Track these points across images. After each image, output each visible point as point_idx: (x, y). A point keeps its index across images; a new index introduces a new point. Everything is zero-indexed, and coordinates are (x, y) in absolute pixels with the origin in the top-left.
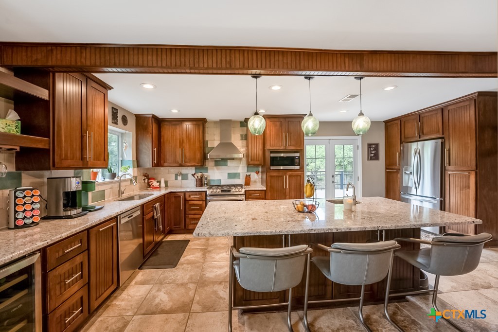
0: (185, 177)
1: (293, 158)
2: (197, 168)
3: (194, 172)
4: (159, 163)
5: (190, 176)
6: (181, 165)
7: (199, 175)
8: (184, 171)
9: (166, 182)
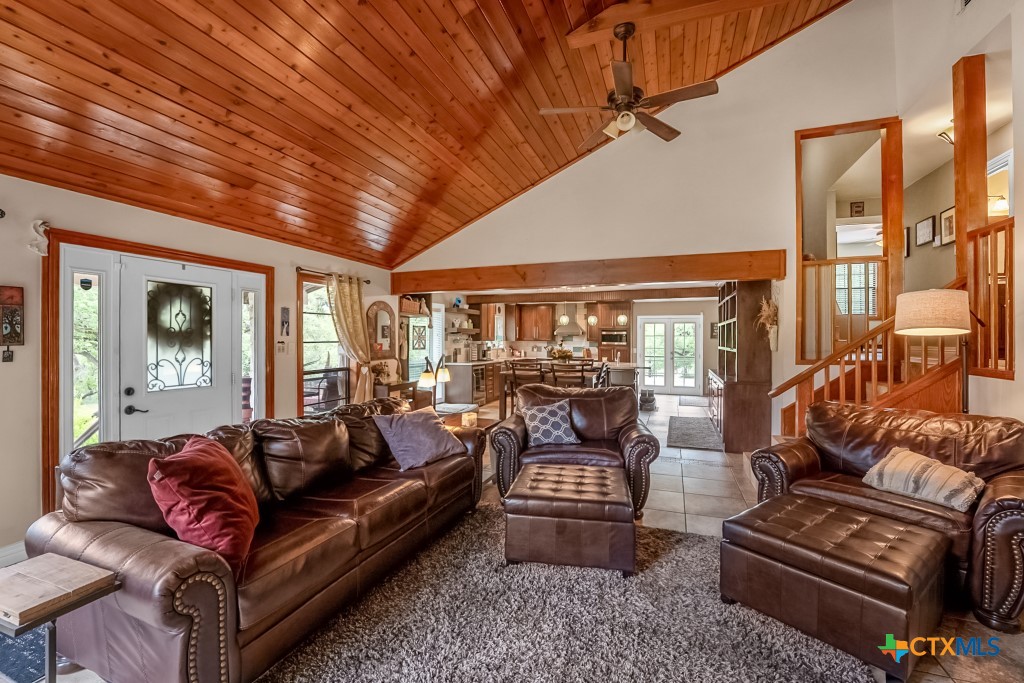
0: (539, 349)
1: (621, 336)
2: (549, 342)
3: (546, 345)
4: (520, 338)
5: (543, 349)
6: (536, 340)
7: (550, 348)
8: (539, 344)
9: (525, 353)
